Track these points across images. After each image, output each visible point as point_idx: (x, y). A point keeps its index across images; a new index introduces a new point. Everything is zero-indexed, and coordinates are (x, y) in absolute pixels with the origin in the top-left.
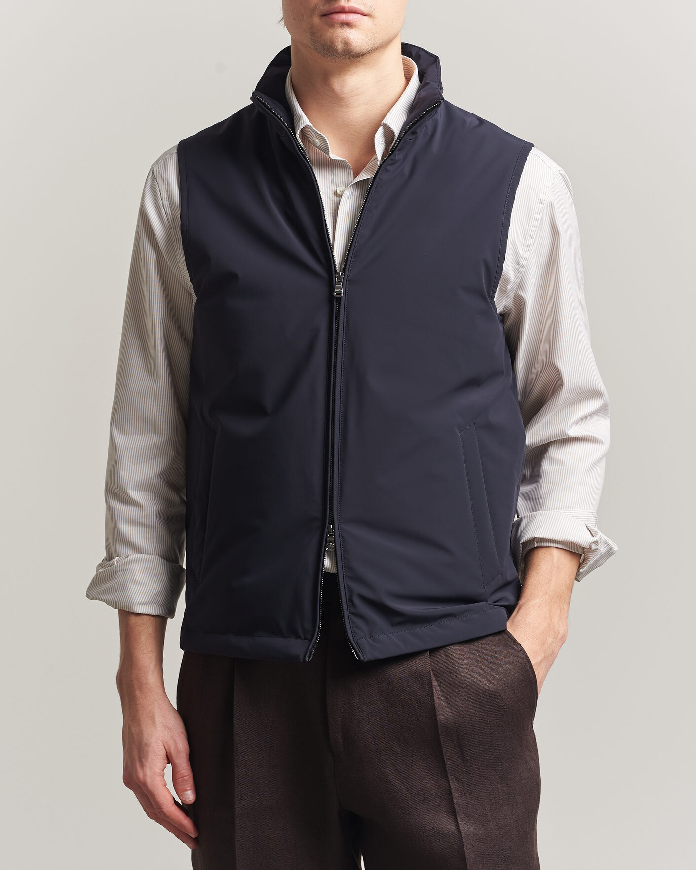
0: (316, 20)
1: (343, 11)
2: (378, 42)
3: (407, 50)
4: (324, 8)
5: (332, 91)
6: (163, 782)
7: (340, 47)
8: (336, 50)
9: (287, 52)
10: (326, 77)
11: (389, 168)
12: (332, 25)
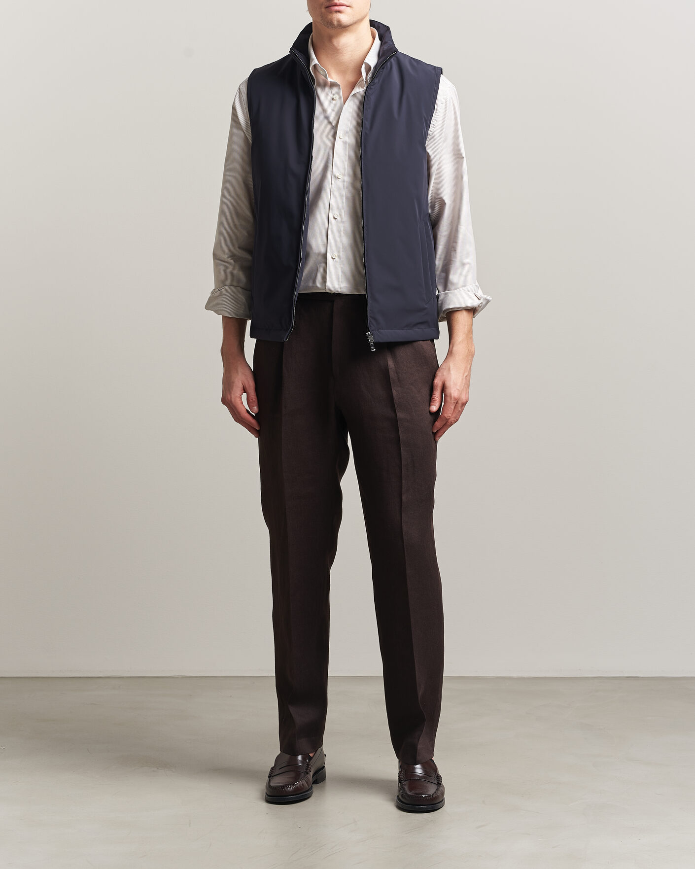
0: (323, 10)
1: (336, 5)
2: (355, 19)
3: (373, 23)
4: (327, 4)
5: (334, 46)
6: (241, 402)
7: (335, 23)
8: (334, 25)
9: (310, 25)
10: (331, 38)
11: (371, 87)
12: (331, 12)
